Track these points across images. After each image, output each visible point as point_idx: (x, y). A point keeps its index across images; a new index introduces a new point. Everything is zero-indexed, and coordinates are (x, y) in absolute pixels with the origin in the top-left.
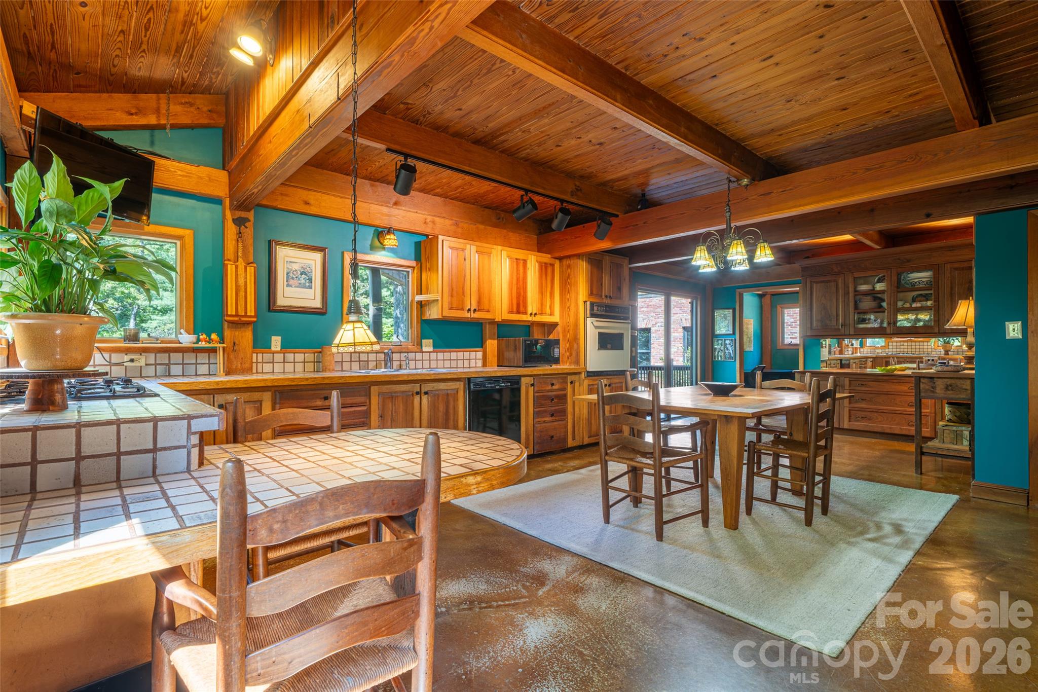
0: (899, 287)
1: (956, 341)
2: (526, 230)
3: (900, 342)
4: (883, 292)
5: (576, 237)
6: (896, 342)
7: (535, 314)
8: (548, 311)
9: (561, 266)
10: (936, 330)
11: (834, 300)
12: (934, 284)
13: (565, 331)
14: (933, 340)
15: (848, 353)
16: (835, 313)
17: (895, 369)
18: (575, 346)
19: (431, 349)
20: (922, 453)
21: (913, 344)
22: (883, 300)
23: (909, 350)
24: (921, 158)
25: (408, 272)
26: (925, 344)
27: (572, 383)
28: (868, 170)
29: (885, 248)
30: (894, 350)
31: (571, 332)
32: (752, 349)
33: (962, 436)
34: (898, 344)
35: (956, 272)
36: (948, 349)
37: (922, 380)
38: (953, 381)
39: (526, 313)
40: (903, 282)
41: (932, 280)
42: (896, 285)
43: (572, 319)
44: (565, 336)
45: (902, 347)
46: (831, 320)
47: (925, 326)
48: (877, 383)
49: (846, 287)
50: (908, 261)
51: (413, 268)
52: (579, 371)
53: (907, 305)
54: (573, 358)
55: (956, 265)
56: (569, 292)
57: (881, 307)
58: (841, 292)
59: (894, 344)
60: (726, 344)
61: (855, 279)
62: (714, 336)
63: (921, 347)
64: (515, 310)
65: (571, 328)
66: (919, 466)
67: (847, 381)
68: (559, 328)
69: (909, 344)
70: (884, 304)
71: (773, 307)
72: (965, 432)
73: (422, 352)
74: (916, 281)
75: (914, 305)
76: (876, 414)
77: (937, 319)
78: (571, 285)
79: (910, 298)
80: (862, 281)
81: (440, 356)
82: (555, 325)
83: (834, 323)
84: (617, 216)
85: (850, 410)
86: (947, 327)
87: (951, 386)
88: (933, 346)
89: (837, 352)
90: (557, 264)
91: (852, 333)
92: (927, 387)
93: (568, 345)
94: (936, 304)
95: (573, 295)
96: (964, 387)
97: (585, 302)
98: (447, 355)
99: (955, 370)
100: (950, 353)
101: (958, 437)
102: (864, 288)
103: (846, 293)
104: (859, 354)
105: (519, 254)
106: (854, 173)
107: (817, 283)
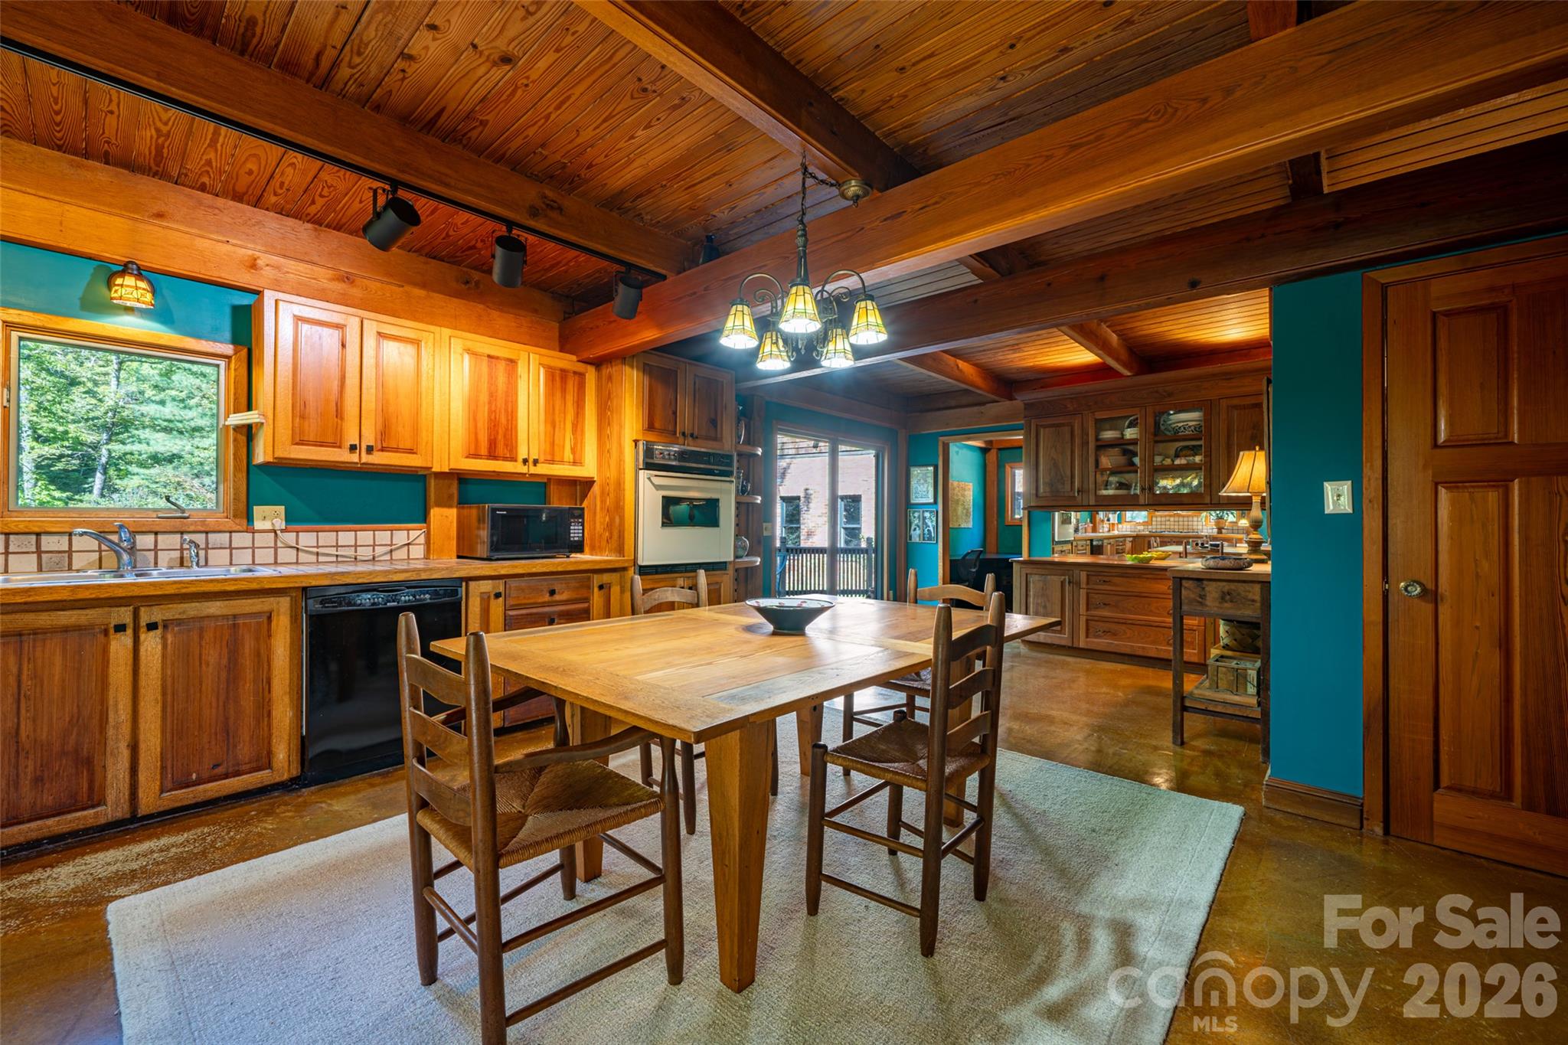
0: (1158, 435)
1: (1231, 516)
2: (535, 311)
3: (1165, 516)
4: (1134, 442)
5: (611, 322)
6: (1161, 516)
7: (536, 462)
8: (568, 455)
9: (599, 379)
10: (1207, 500)
11: (1069, 453)
12: (1203, 432)
13: (604, 494)
14: (1204, 514)
15: (1104, 531)
16: (1068, 473)
17: (1151, 558)
18: (617, 520)
19: (280, 524)
20: (1184, 709)
21: (1181, 519)
22: (1135, 454)
23: (1176, 527)
24: (1176, 110)
25: (218, 366)
26: (1195, 519)
27: (601, 587)
28: (1074, 147)
29: (1137, 374)
30: (1159, 527)
31: (612, 495)
32: (970, 525)
33: (1245, 677)
34: (1163, 519)
35: (1236, 413)
36: (1221, 526)
37: (1184, 583)
38: (1233, 586)
39: (514, 459)
40: (1162, 428)
41: (1202, 424)
42: (1152, 430)
43: (612, 474)
44: (603, 502)
45: (1168, 523)
46: (1063, 484)
47: (1192, 494)
48: (1125, 580)
49: (1084, 433)
50: (1170, 395)
51: (228, 357)
52: (626, 565)
53: (1168, 462)
54: (614, 543)
55: (1236, 402)
56: (609, 424)
57: (1133, 464)
58: (1077, 441)
59: (1159, 519)
60: (924, 518)
61: (1097, 421)
62: (909, 505)
63: (1190, 523)
64: (484, 451)
65: (612, 488)
66: (1178, 730)
67: (1083, 575)
68: (596, 488)
69: (1177, 519)
70: (1137, 460)
71: (1000, 466)
72: (1249, 672)
73: (254, 532)
74: (1180, 425)
75: (1177, 462)
76: (1123, 627)
77: (1208, 483)
78: (612, 412)
79: (1172, 452)
80: (1108, 426)
81: (307, 539)
82: (588, 483)
83: (1068, 487)
84: (664, 278)
85: (1087, 620)
86: (1223, 493)
87: (1229, 594)
88: (1204, 523)
89: (1090, 530)
90: (591, 374)
91: (1092, 502)
92: (1192, 596)
93: (607, 519)
94: (1208, 459)
95: (615, 428)
96: (1250, 596)
97: (636, 442)
98: (328, 538)
99: (1236, 566)
100: (1223, 531)
101: (1240, 678)
102: (1108, 435)
103: (1085, 444)
104: (1116, 532)
105: (501, 348)
106: (1048, 157)
107: (1045, 427)
